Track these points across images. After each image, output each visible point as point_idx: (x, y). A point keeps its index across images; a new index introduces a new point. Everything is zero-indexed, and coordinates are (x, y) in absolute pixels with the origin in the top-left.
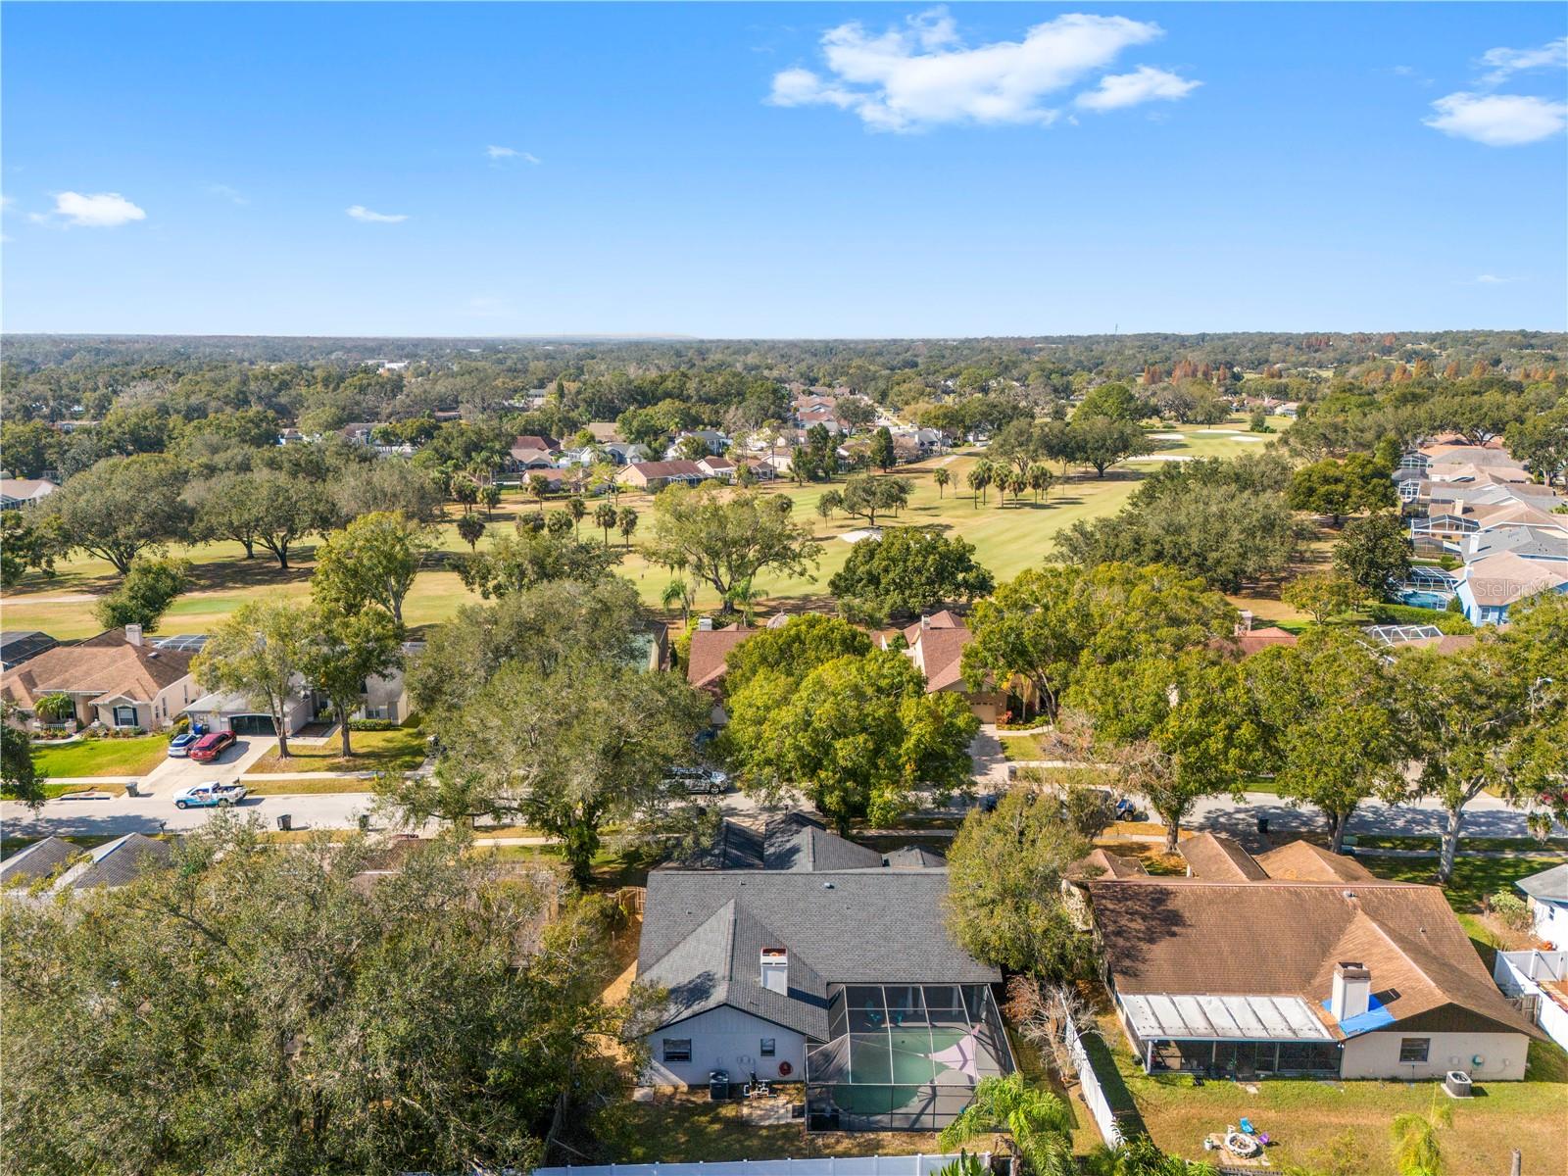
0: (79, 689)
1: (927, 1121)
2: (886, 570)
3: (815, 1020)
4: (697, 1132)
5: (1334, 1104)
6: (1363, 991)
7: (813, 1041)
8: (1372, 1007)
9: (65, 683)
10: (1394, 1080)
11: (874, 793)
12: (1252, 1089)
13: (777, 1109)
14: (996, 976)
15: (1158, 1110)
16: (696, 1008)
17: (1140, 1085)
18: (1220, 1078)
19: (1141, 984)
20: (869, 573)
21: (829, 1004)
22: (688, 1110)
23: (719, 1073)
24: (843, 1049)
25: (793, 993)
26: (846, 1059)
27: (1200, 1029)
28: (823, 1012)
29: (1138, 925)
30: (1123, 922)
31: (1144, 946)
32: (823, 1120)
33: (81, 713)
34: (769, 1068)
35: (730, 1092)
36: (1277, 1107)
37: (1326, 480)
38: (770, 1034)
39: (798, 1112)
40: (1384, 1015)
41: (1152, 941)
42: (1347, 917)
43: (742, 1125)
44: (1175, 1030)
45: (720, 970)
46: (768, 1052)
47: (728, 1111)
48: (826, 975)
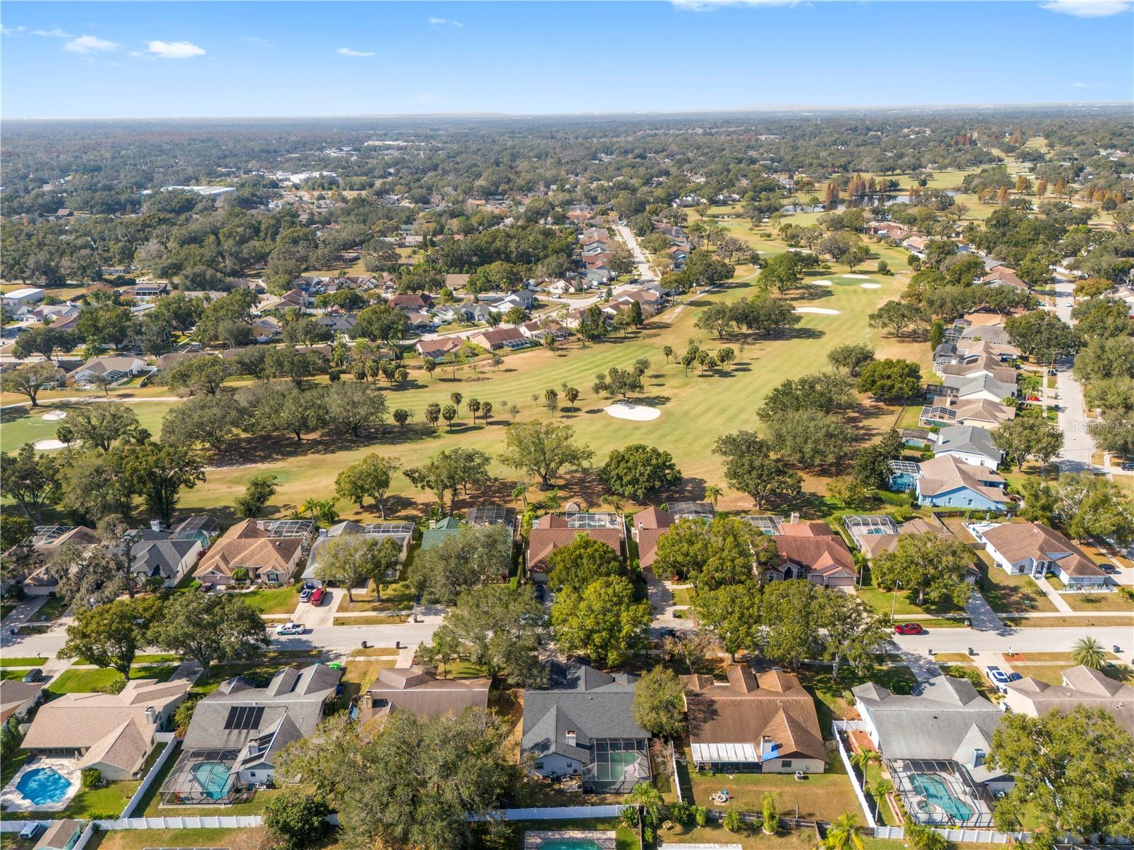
0: (250, 564)
1: (622, 791)
2: (626, 474)
3: (585, 755)
4: (546, 795)
5: (757, 782)
6: (770, 745)
7: (585, 764)
8: (773, 750)
9: (243, 561)
10: (780, 773)
11: (609, 654)
12: (731, 777)
13: (572, 785)
14: (650, 735)
15: (698, 785)
16: (545, 753)
17: (694, 775)
18: (722, 773)
19: (699, 740)
20: (618, 475)
21: (590, 748)
22: (543, 786)
23: (553, 773)
24: (594, 767)
25: (578, 745)
26: (595, 772)
27: (715, 758)
28: (588, 751)
29: (701, 716)
30: (696, 714)
31: (702, 724)
32: (588, 791)
33: (251, 574)
34: (570, 770)
35: (557, 779)
36: (738, 784)
37: (882, 377)
38: (569, 761)
39: (580, 787)
40: (776, 754)
41: (705, 722)
42: (777, 711)
43: (561, 792)
44: (707, 758)
45: (553, 738)
46: (569, 766)
47: (556, 787)
48: (589, 735)
